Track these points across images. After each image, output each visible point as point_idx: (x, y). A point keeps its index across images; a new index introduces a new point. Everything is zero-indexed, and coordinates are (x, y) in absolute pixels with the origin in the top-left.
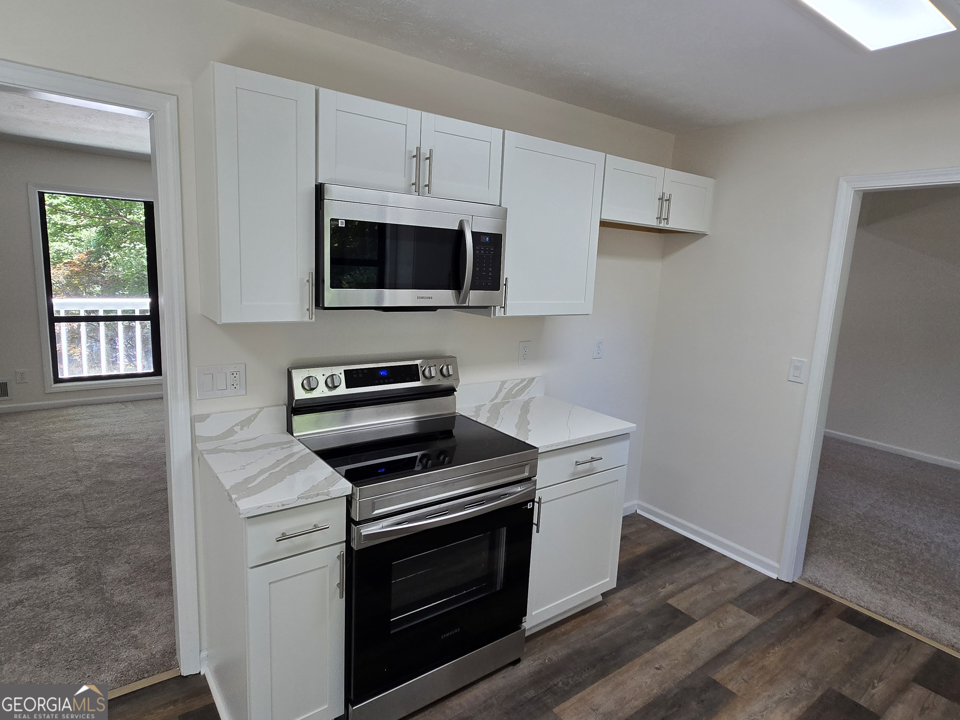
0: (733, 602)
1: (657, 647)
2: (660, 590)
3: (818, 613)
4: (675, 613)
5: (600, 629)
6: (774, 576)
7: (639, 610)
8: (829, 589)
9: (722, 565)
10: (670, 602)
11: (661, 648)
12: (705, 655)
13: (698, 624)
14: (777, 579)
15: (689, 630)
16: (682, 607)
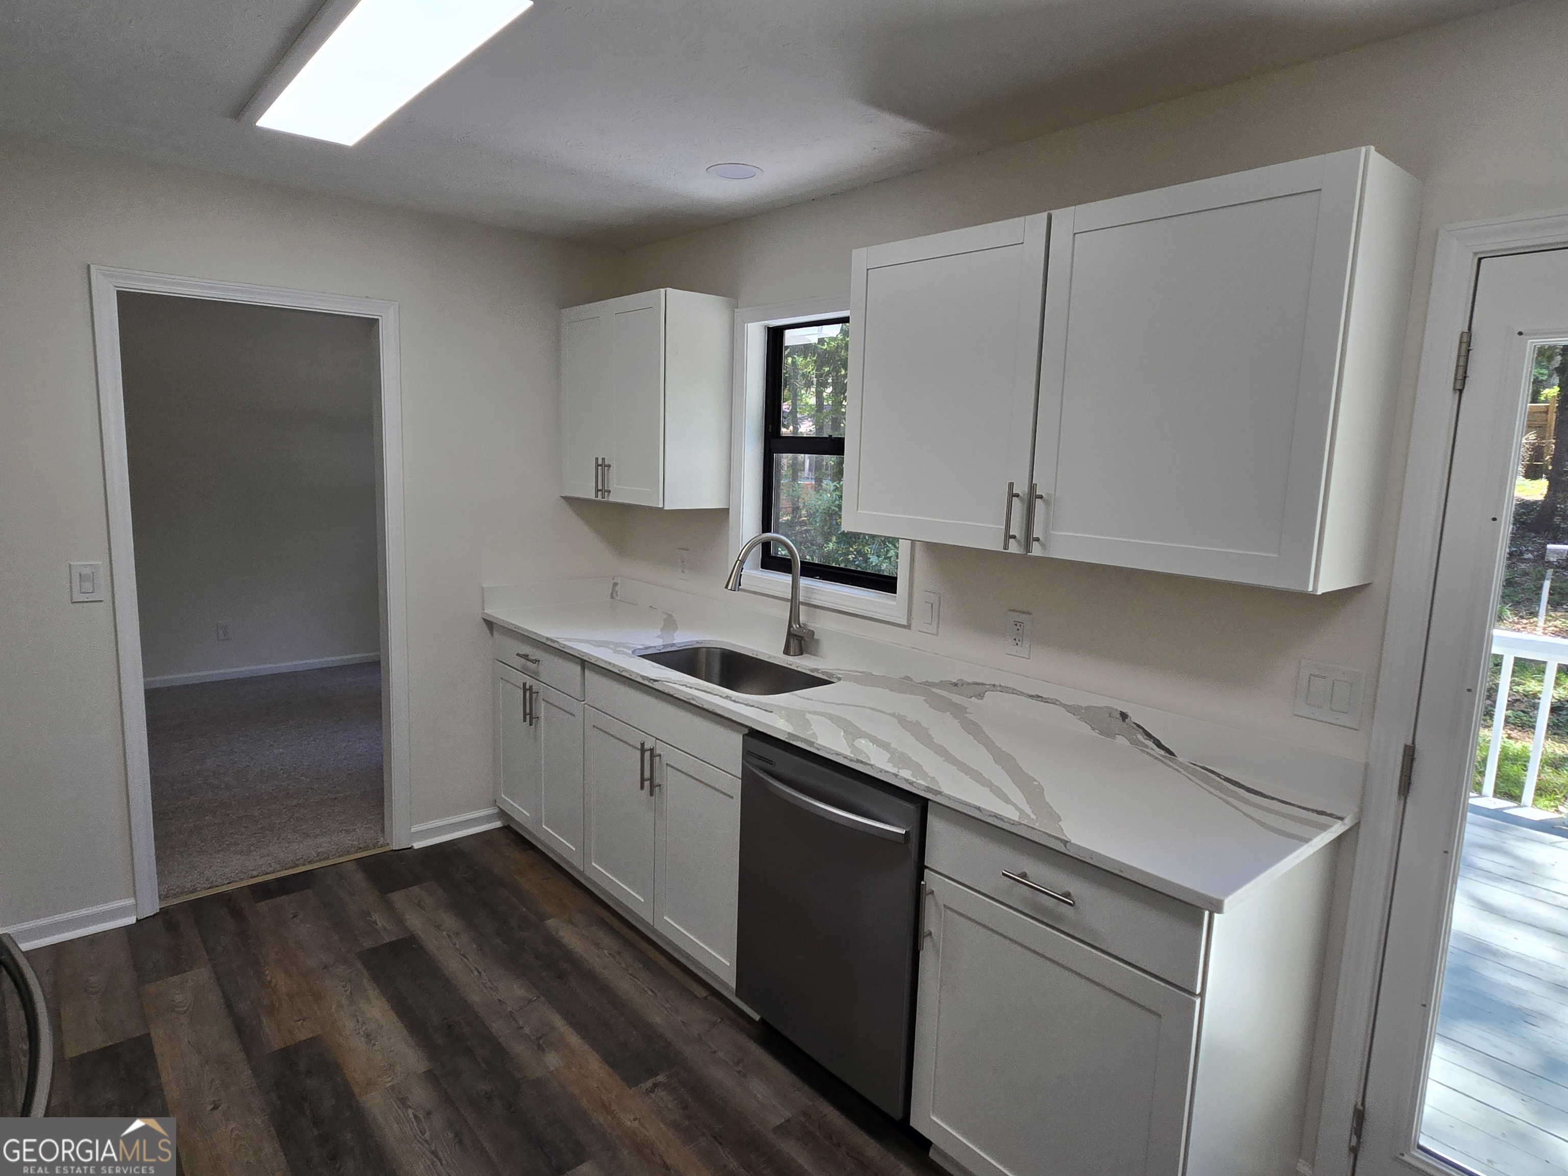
0: (141, 982)
3: (238, 914)
6: (132, 920)
8: (207, 885)
11: (173, 1092)
13: (158, 1035)
14: (138, 920)
15: (161, 1048)
16: (99, 1041)
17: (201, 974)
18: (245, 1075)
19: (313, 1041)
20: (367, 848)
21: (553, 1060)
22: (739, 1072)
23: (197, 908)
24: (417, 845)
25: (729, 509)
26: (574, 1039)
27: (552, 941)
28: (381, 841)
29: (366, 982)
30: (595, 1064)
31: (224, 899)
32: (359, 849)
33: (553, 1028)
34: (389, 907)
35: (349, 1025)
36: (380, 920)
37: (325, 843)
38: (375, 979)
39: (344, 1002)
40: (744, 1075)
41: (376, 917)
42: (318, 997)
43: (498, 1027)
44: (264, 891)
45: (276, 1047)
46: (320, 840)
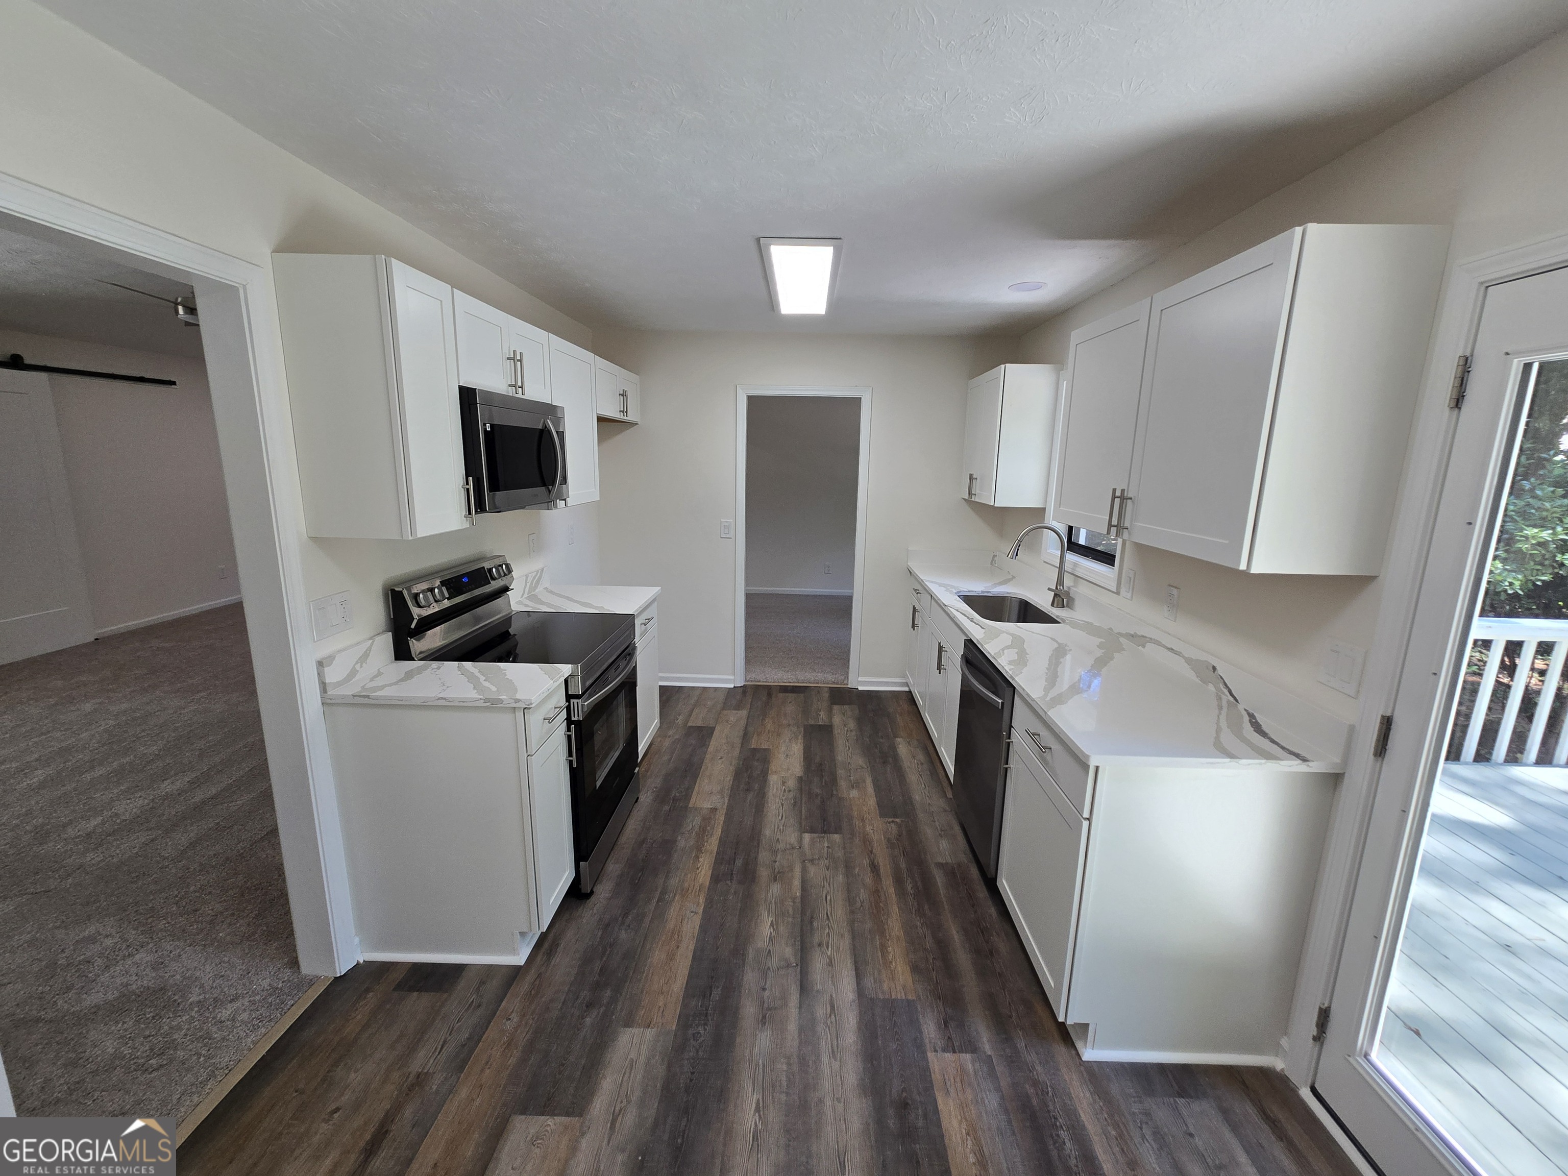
0: (723, 709)
1: (709, 750)
2: (676, 722)
3: (769, 695)
4: (700, 729)
5: (666, 758)
6: (732, 686)
7: (677, 737)
8: (765, 681)
9: (698, 692)
10: (690, 724)
11: (711, 749)
12: (738, 741)
13: (718, 728)
14: (734, 687)
15: (716, 733)
16: (699, 724)
17: (744, 713)
18: (737, 752)
19: (766, 750)
20: (837, 684)
21: (854, 793)
22: (940, 834)
23: (757, 689)
24: (860, 688)
25: (1045, 508)
26: (870, 789)
27: (893, 748)
28: (845, 682)
29: (800, 737)
30: (872, 802)
31: (769, 688)
32: (834, 683)
33: (864, 782)
34: (830, 711)
35: (783, 749)
36: (823, 715)
37: (820, 676)
38: (805, 737)
39: (787, 741)
40: (942, 837)
41: (822, 713)
42: (779, 735)
43: (841, 772)
44: (785, 689)
45: (753, 747)
46: (819, 674)
